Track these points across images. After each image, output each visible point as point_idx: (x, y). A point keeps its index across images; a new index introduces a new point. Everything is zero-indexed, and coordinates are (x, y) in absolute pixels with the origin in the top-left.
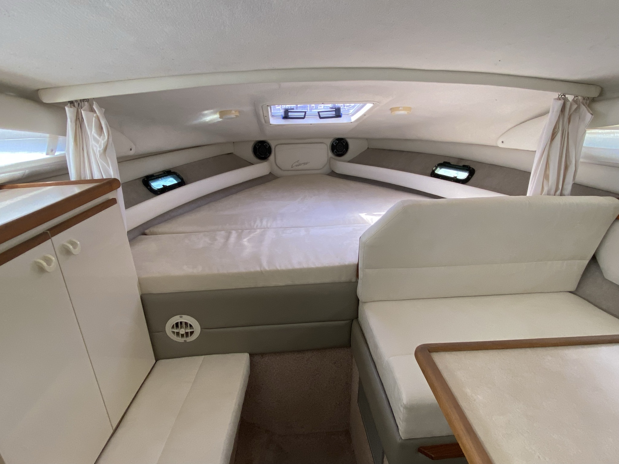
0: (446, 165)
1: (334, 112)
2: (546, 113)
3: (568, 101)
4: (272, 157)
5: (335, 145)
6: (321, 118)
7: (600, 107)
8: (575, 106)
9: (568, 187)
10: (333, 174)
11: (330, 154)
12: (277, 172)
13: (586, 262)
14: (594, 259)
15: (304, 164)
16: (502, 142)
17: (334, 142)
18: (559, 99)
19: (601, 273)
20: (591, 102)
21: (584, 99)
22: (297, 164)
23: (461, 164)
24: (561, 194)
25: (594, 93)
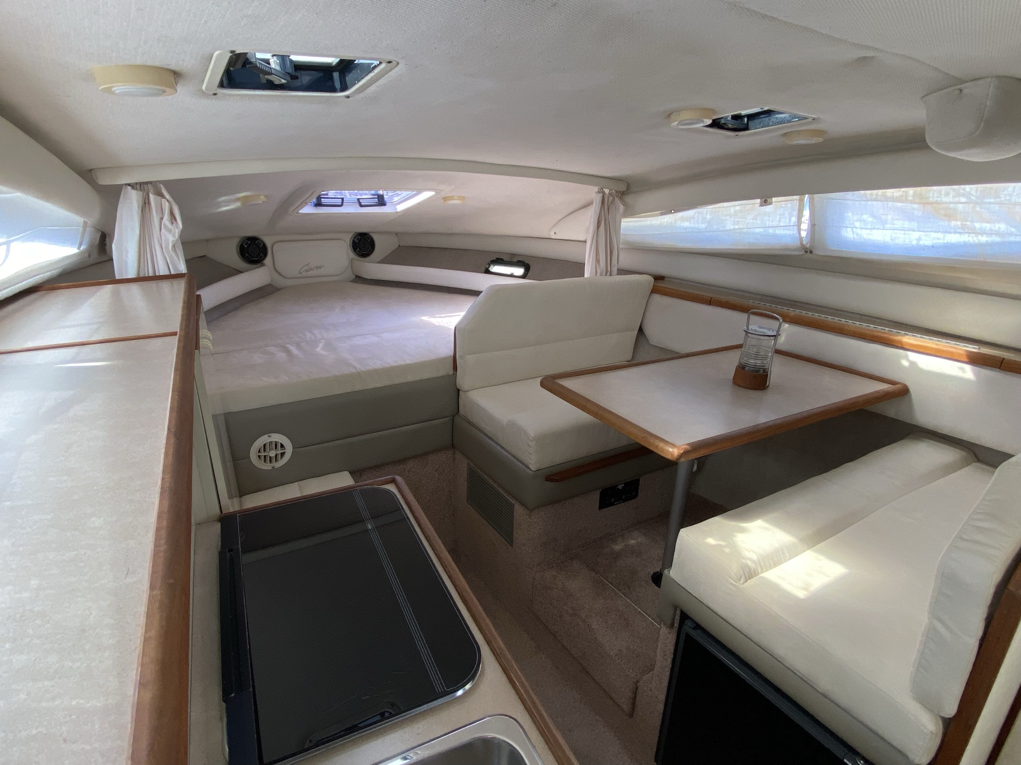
0: (499, 261)
1: (377, 199)
2: (590, 204)
3: (605, 193)
4: (268, 260)
5: (357, 242)
6: (361, 206)
7: (629, 199)
8: (611, 199)
9: (615, 271)
10: (359, 279)
11: (352, 255)
12: (280, 282)
13: (636, 332)
14: (641, 330)
15: (317, 268)
16: (555, 233)
17: (355, 238)
18: (599, 192)
19: (648, 340)
20: (622, 195)
21: (616, 192)
22: (306, 268)
23: (515, 260)
24: (610, 275)
25: (623, 188)
